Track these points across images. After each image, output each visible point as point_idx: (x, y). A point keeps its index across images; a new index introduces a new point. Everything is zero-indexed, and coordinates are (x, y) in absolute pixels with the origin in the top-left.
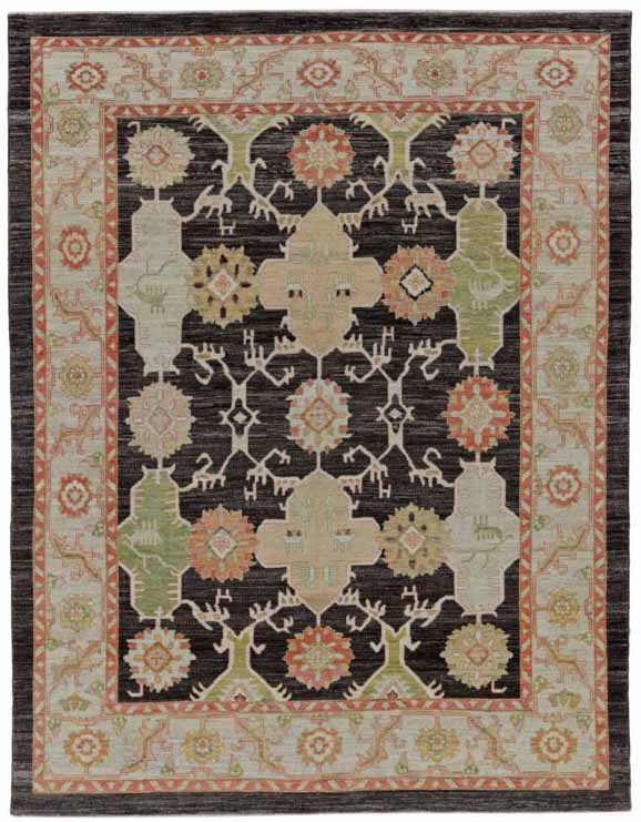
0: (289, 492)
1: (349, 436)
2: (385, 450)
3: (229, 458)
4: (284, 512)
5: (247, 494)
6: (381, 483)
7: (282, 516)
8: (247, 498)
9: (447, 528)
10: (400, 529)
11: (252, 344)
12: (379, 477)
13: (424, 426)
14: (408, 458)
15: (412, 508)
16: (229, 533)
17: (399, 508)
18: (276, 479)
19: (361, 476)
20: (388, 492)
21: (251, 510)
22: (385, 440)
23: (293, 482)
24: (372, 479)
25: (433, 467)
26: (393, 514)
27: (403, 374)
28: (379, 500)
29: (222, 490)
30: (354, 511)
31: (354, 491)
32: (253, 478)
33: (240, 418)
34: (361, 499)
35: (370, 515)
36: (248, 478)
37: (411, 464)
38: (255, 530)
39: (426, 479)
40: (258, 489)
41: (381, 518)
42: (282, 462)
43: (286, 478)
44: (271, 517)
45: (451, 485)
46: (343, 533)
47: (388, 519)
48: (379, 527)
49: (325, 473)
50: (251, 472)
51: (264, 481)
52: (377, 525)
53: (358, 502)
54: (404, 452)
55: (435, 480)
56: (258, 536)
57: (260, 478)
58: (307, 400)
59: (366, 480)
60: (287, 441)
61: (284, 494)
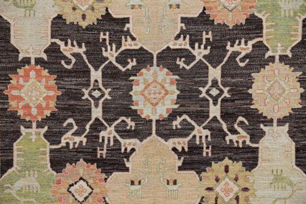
0: (178, 37)
1: (132, 78)
2: (104, 67)
3: (224, 63)
4: (182, 22)
5: (210, 36)
6: (107, 43)
7: (183, 20)
8: (210, 33)
9: (56, 8)
10: (93, 9)
11: (205, 146)
12: (109, 47)
13: (75, 85)
14: (87, 61)
15: (84, 24)
16: (225, 7)
17: (93, 24)
18: (188, 47)
19: (123, 48)
20: (102, 36)
21: (207, 24)
22: (104, 75)
23: (175, 44)
24: (114, 46)
25: (68, 54)
26: (98, 20)
27: (91, 123)
28: (109, 30)
29: (229, 39)
30: (128, 23)
31: (128, 37)
32: (205, 48)
33: (214, 92)
34: (122, 31)
35: (115, 19)
36: (209, 48)
37: (84, 56)
38: (204, 9)
39: (73, 45)
40: (202, 39)
41: (107, 17)
42: (183, 59)
43: (179, 47)
44: (192, 19)
45: (53, 40)
46: (137, 6)
47: (102, 16)
48: (109, 10)
49: (150, 51)
50: (207, 52)
51: (197, 45)
52: (110, 11)
53: (125, 29)
54: (90, 66)
55: (66, 44)
56: (202, 5)
57: (199, 47)
58: (164, 104)
59: (119, 46)
60: (178, 75)
61: (182, 36)
